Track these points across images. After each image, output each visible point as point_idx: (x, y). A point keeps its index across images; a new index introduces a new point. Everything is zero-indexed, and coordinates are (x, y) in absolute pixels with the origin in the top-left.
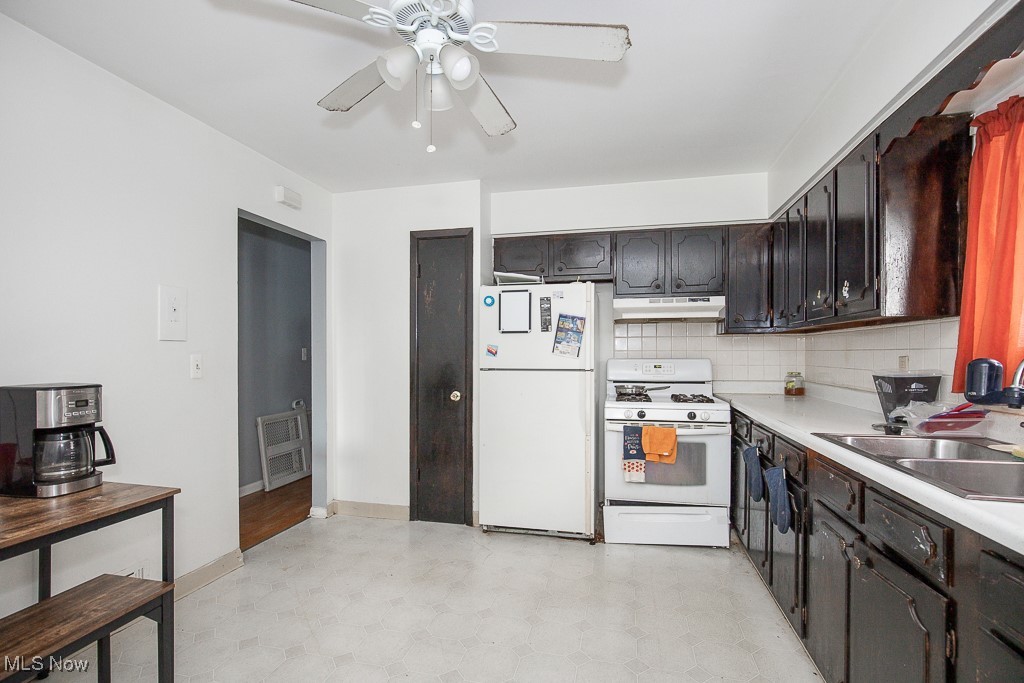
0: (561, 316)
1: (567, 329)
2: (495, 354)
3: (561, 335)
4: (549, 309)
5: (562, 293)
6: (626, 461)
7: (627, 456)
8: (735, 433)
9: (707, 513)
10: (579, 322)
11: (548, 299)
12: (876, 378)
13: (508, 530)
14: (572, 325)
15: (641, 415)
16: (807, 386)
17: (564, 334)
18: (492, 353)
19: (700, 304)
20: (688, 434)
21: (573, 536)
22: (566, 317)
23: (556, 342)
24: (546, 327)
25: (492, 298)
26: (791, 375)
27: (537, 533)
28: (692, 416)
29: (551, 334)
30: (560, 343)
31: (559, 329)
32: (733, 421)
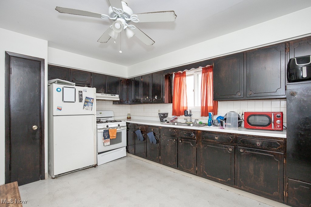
0: (86, 97)
1: (88, 102)
2: (61, 110)
3: (86, 103)
4: (82, 95)
5: (86, 90)
6: (105, 140)
7: (105, 138)
8: (128, 128)
9: (122, 149)
10: (92, 100)
11: (81, 92)
12: (159, 114)
13: (64, 174)
14: (89, 101)
15: (107, 126)
16: (131, 116)
17: (87, 103)
18: (59, 109)
19: (113, 96)
20: (118, 130)
21: (88, 167)
22: (88, 98)
23: (84, 106)
24: (81, 100)
25: (60, 89)
26: (128, 114)
27: (75, 171)
28: (119, 125)
29: (83, 103)
30: (85, 106)
31: (85, 102)
32: (127, 126)
